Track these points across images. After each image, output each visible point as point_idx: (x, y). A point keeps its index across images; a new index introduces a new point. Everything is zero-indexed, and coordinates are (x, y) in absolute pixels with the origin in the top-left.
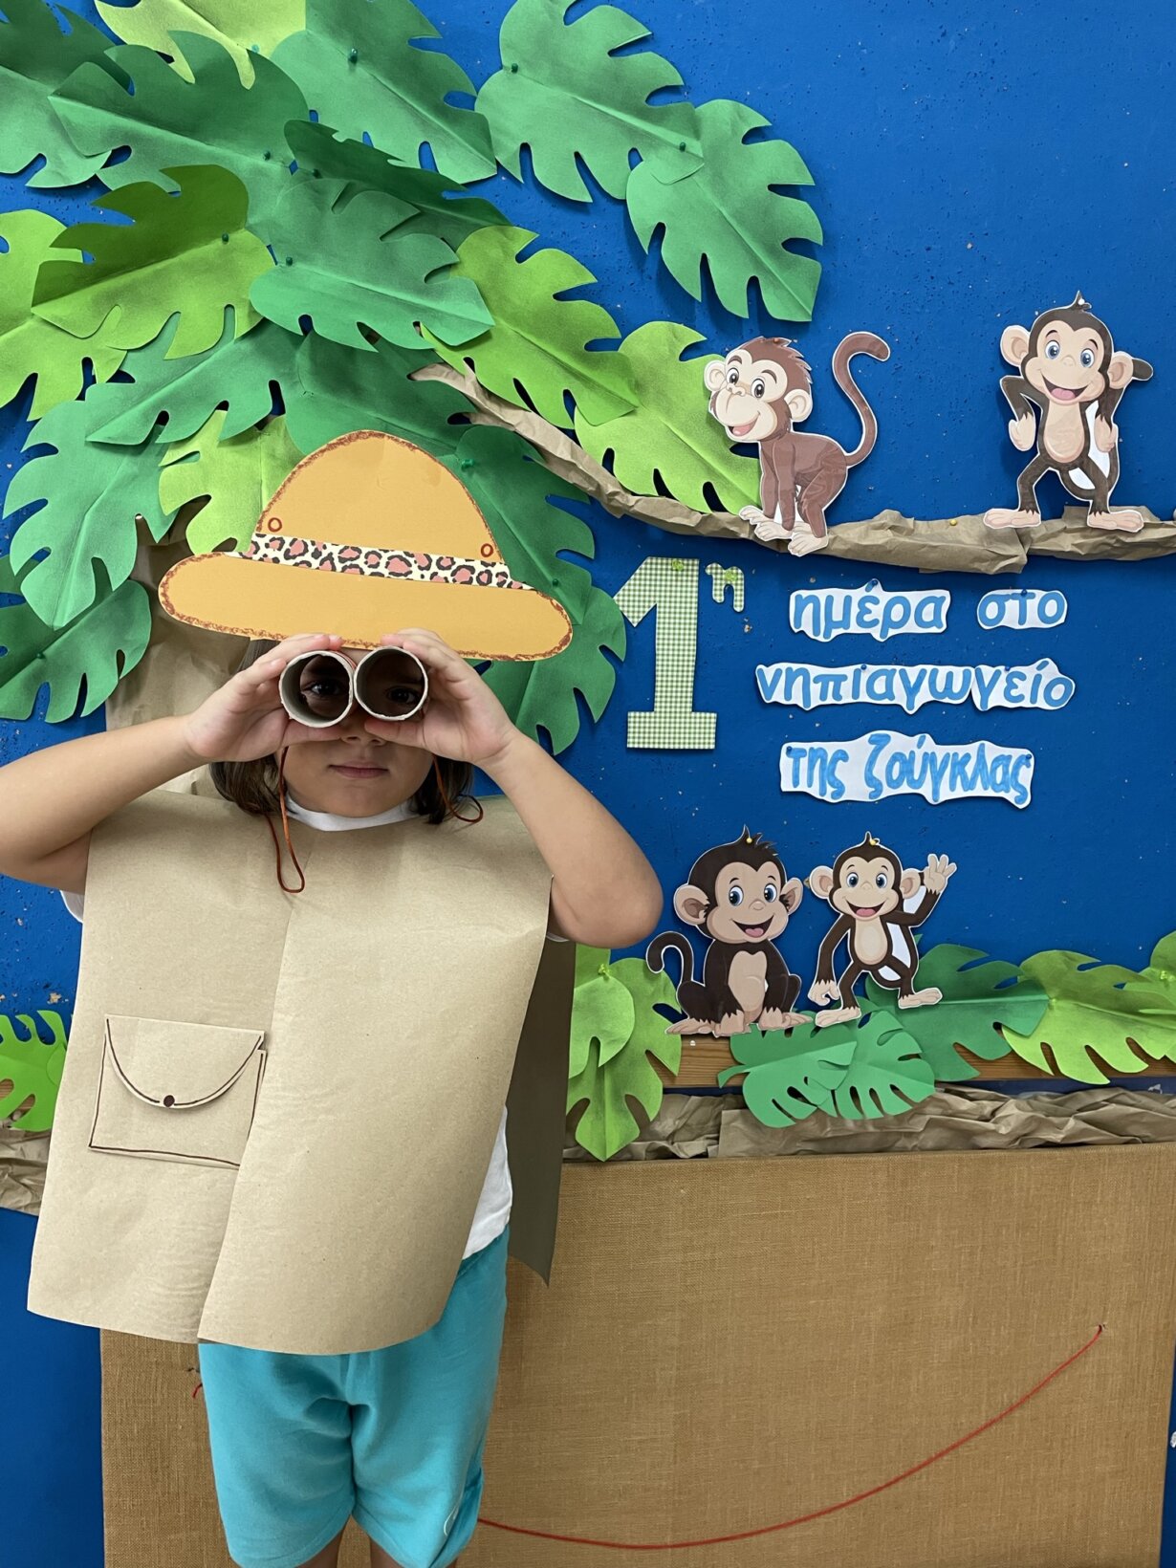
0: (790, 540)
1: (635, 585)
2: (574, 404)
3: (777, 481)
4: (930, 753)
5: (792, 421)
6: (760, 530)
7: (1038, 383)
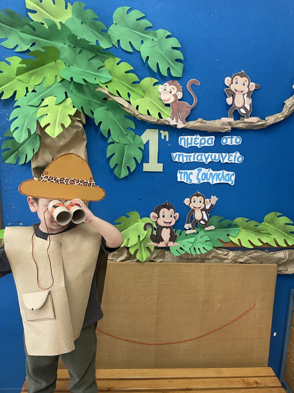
0: (177, 125)
1: (144, 135)
2: (130, 96)
3: (174, 112)
4: (211, 173)
5: (178, 99)
6: (171, 123)
7: (233, 90)
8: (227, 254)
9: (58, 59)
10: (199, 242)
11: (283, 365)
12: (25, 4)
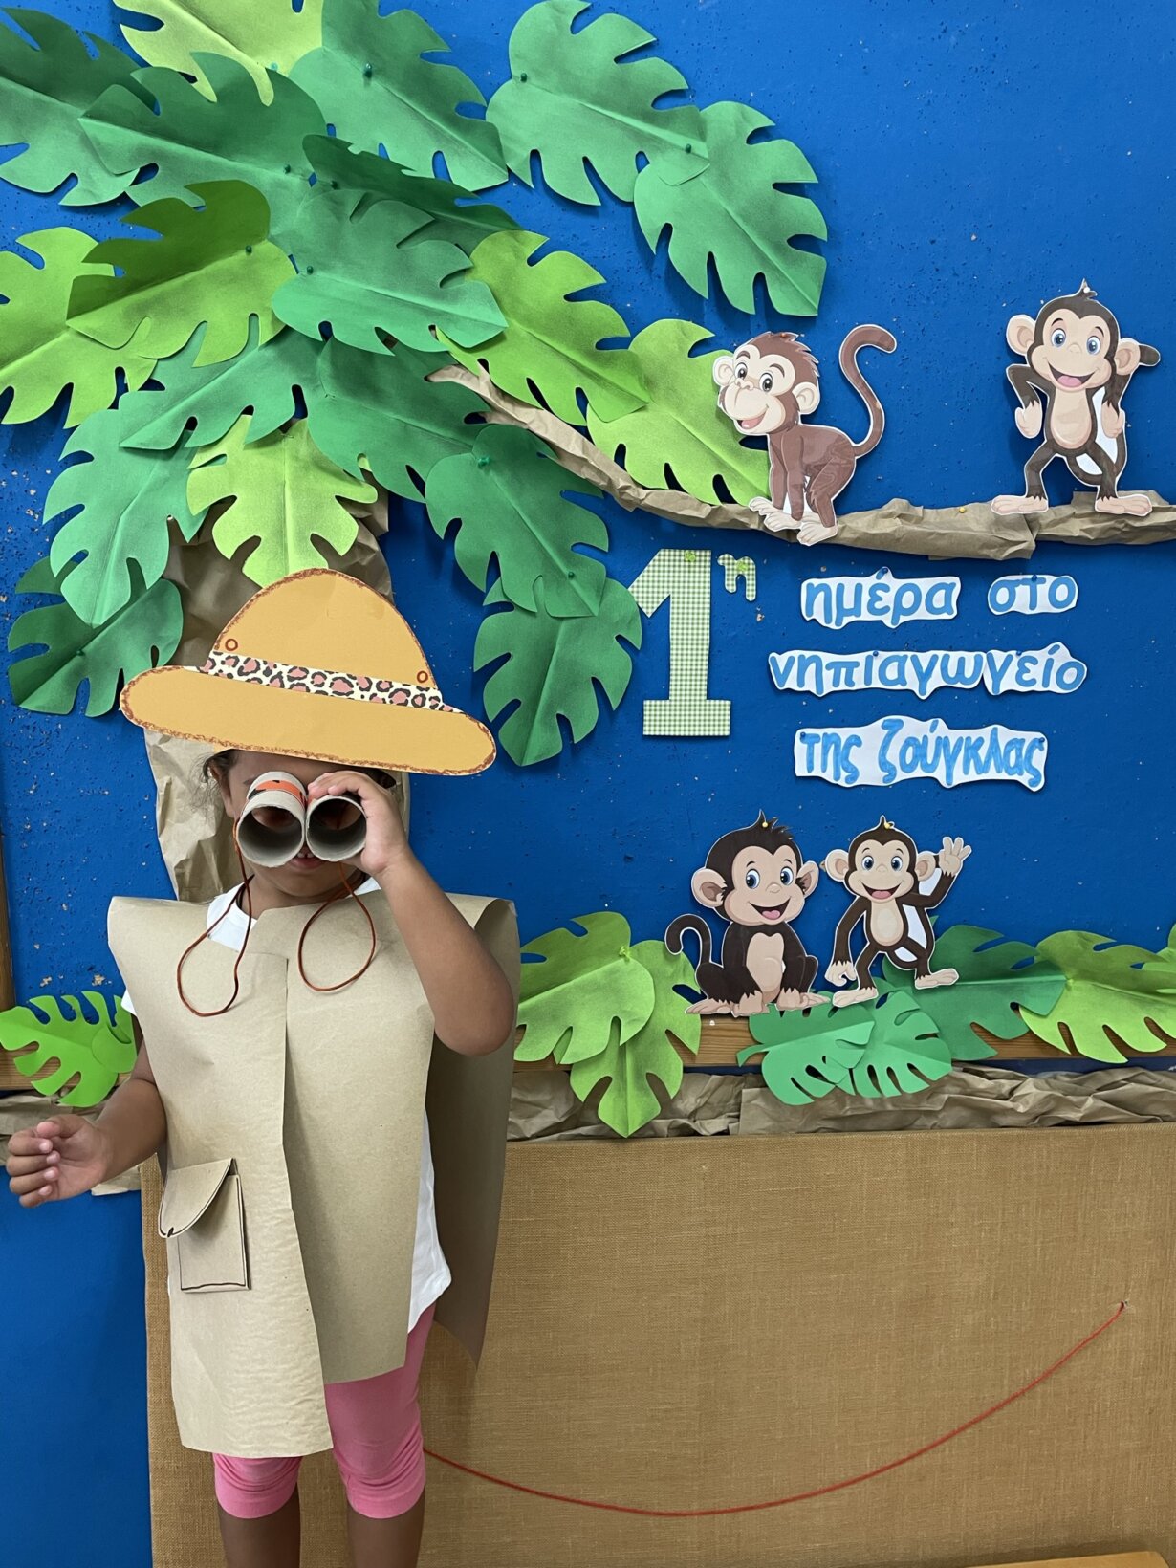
0: (799, 530)
1: (648, 576)
2: (586, 402)
3: (786, 473)
4: (942, 737)
5: (800, 414)
6: (770, 520)
7: (1045, 372)
8: (1012, 1092)
9: (259, 238)
10: (887, 1043)
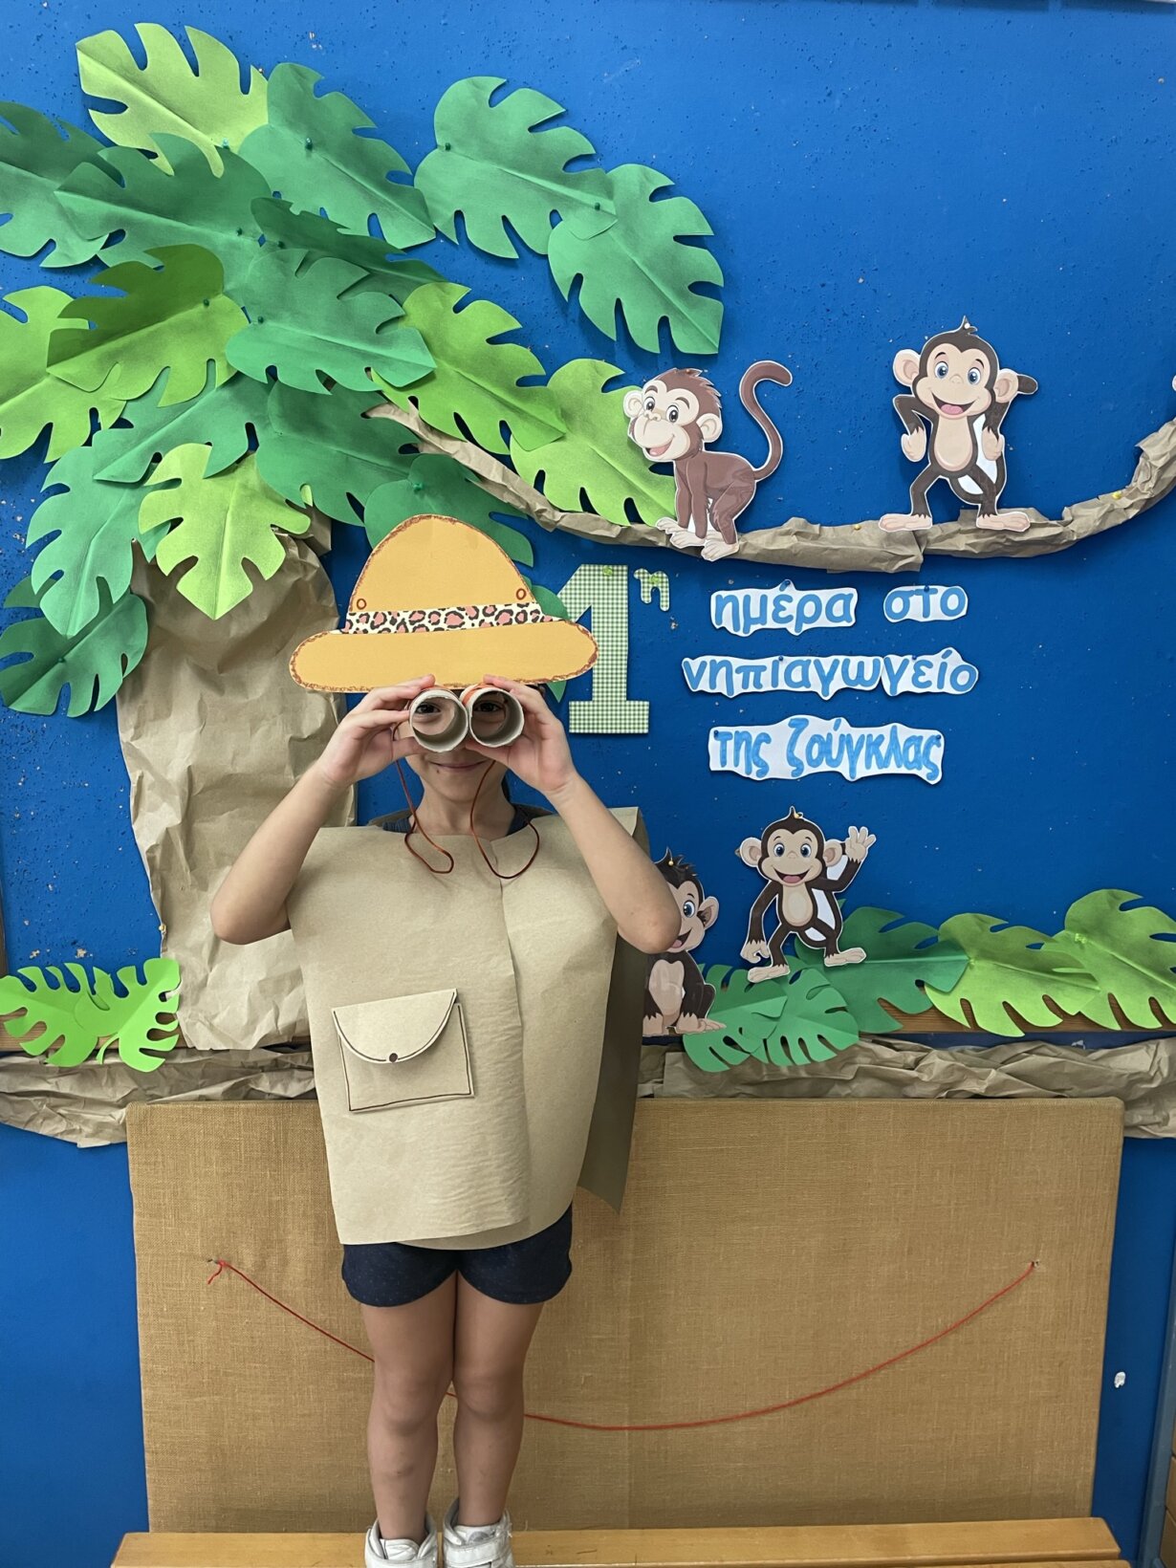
0: (703, 547)
1: (571, 589)
2: (510, 433)
3: (690, 495)
4: (846, 735)
5: (704, 442)
6: (675, 539)
7: (929, 401)
8: (917, 1062)
9: (215, 292)
10: (800, 1016)
11: (1155, 1503)
12: (77, 75)
